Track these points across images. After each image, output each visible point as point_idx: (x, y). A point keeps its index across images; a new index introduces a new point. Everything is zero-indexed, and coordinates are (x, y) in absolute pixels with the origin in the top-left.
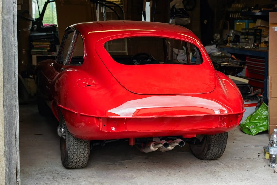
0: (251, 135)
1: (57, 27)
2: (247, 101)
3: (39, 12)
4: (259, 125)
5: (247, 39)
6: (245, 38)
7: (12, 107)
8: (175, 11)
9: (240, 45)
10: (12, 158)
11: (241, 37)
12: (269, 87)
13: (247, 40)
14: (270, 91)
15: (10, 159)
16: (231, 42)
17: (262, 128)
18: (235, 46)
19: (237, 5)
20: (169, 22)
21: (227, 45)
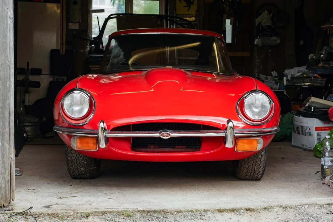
2: (327, 123)
8: (261, 28)
15: (4, 133)
16: (323, 61)
20: (254, 42)
21: (319, 65)
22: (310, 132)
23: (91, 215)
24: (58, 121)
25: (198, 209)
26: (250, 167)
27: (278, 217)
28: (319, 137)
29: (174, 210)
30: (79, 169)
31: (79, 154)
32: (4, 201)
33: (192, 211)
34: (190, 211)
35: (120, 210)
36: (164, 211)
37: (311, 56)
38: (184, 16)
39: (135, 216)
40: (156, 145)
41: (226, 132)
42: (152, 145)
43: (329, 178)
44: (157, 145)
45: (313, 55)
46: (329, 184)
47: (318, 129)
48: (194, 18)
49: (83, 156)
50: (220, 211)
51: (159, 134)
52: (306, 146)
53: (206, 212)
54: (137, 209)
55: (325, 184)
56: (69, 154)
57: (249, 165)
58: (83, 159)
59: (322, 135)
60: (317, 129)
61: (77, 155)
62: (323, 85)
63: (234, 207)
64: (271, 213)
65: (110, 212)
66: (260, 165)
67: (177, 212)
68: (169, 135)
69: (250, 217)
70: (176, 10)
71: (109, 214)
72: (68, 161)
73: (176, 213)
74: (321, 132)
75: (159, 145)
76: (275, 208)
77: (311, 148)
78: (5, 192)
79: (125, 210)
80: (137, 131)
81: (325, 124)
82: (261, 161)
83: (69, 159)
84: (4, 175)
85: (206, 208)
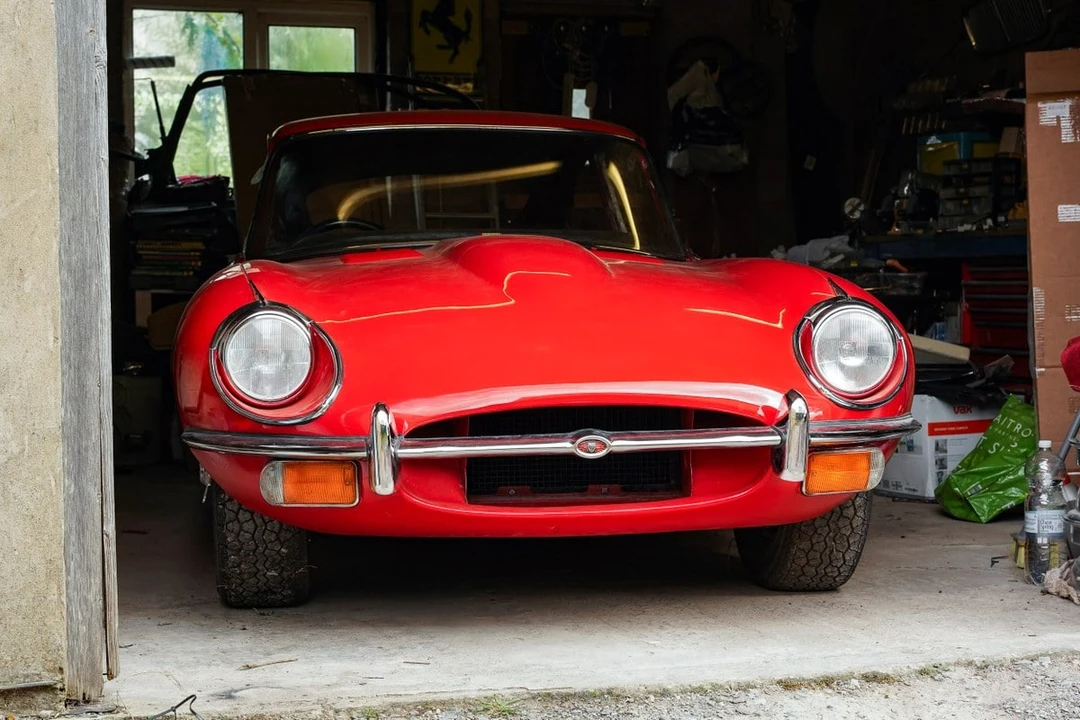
0: (976, 522)
1: (231, 185)
2: (963, 411)
3: (162, 129)
4: (1001, 481)
5: (965, 202)
6: (958, 199)
7: (88, 271)
8: (686, 119)
9: (938, 226)
10: (86, 450)
11: (943, 193)
12: (1036, 331)
13: (965, 206)
14: (1037, 343)
15: (83, 451)
16: (904, 215)
17: (1014, 491)
18: (920, 232)
19: (929, 82)
20: (666, 163)
21: (890, 230)
22: (912, 441)
23: (384, 715)
24: (197, 410)
25: (720, 683)
26: (816, 547)
27: (974, 698)
28: (941, 455)
29: (643, 688)
30: (262, 573)
31: (266, 524)
32: (85, 680)
33: (701, 690)
34: (694, 691)
35: (473, 695)
36: (613, 695)
37: (850, 204)
38: (439, 79)
39: (524, 712)
40: (524, 485)
41: (782, 431)
42: (512, 485)
43: (1059, 575)
44: (529, 485)
45: (857, 201)
46: (1065, 594)
47: (936, 430)
48: (470, 85)
49: (276, 529)
50: (788, 685)
51: (573, 443)
52: (897, 485)
53: (745, 690)
54: (524, 690)
55: (1048, 593)
56: (230, 525)
57: (814, 541)
58: (278, 539)
59: (949, 448)
60: (933, 429)
61: (256, 527)
62: (916, 292)
63: (829, 671)
64: (945, 683)
65: (443, 703)
66: (848, 540)
67: (655, 694)
68: (605, 446)
69: (883, 698)
70: (412, 59)
71: (438, 711)
72: (226, 547)
73: (652, 698)
74: (946, 440)
75: (535, 485)
76: (951, 668)
77: (914, 490)
78: (91, 650)
79: (490, 694)
80: (497, 437)
81: (957, 413)
82: (854, 526)
83: (229, 539)
84: (85, 593)
85: (744, 679)
